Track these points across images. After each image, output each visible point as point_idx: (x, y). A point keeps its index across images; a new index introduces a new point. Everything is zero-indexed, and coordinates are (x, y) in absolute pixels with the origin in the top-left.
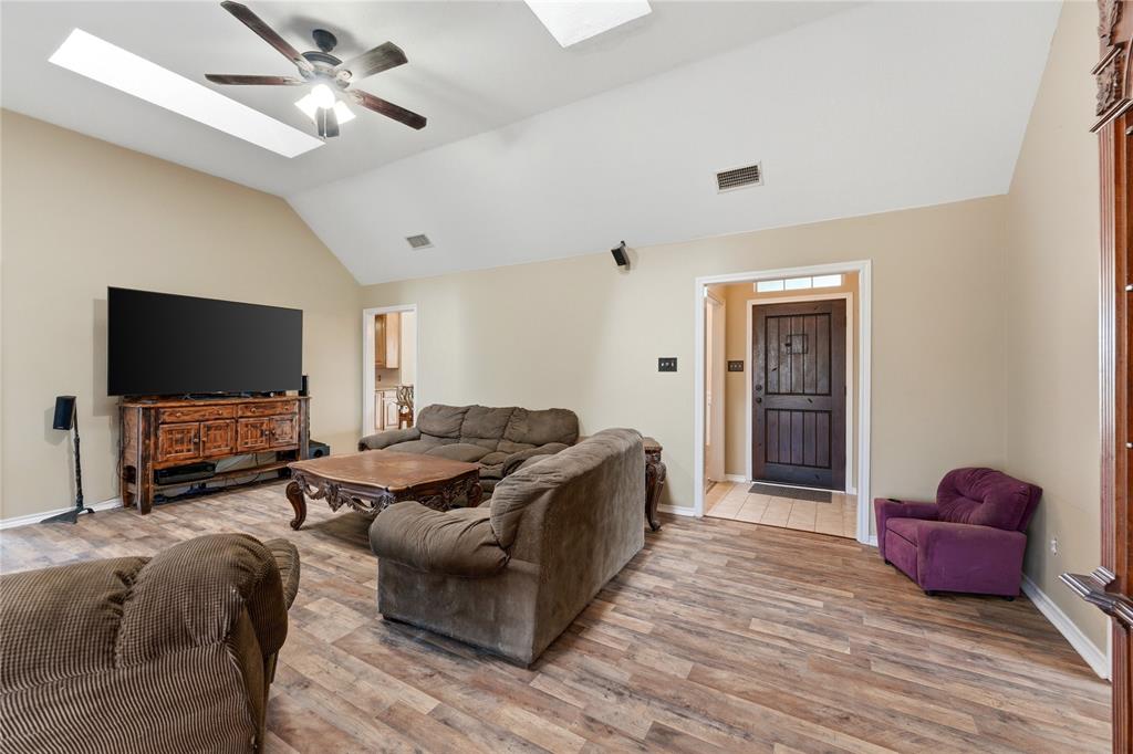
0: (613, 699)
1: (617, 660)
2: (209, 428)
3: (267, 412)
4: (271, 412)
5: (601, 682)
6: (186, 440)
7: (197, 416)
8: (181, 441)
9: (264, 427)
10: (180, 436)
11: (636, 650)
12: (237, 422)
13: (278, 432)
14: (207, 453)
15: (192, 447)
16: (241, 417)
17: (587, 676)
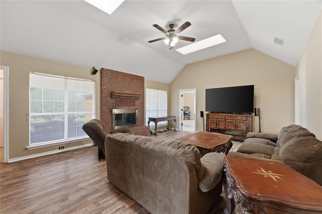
0: (84, 194)
1: (96, 199)
2: (219, 121)
3: (235, 119)
4: (236, 119)
5: (92, 193)
6: (214, 123)
7: (216, 117)
8: (213, 123)
9: (234, 123)
10: (213, 122)
11: (97, 205)
12: (226, 120)
13: (239, 125)
14: (219, 127)
15: (215, 125)
16: (227, 119)
17: (96, 192)
